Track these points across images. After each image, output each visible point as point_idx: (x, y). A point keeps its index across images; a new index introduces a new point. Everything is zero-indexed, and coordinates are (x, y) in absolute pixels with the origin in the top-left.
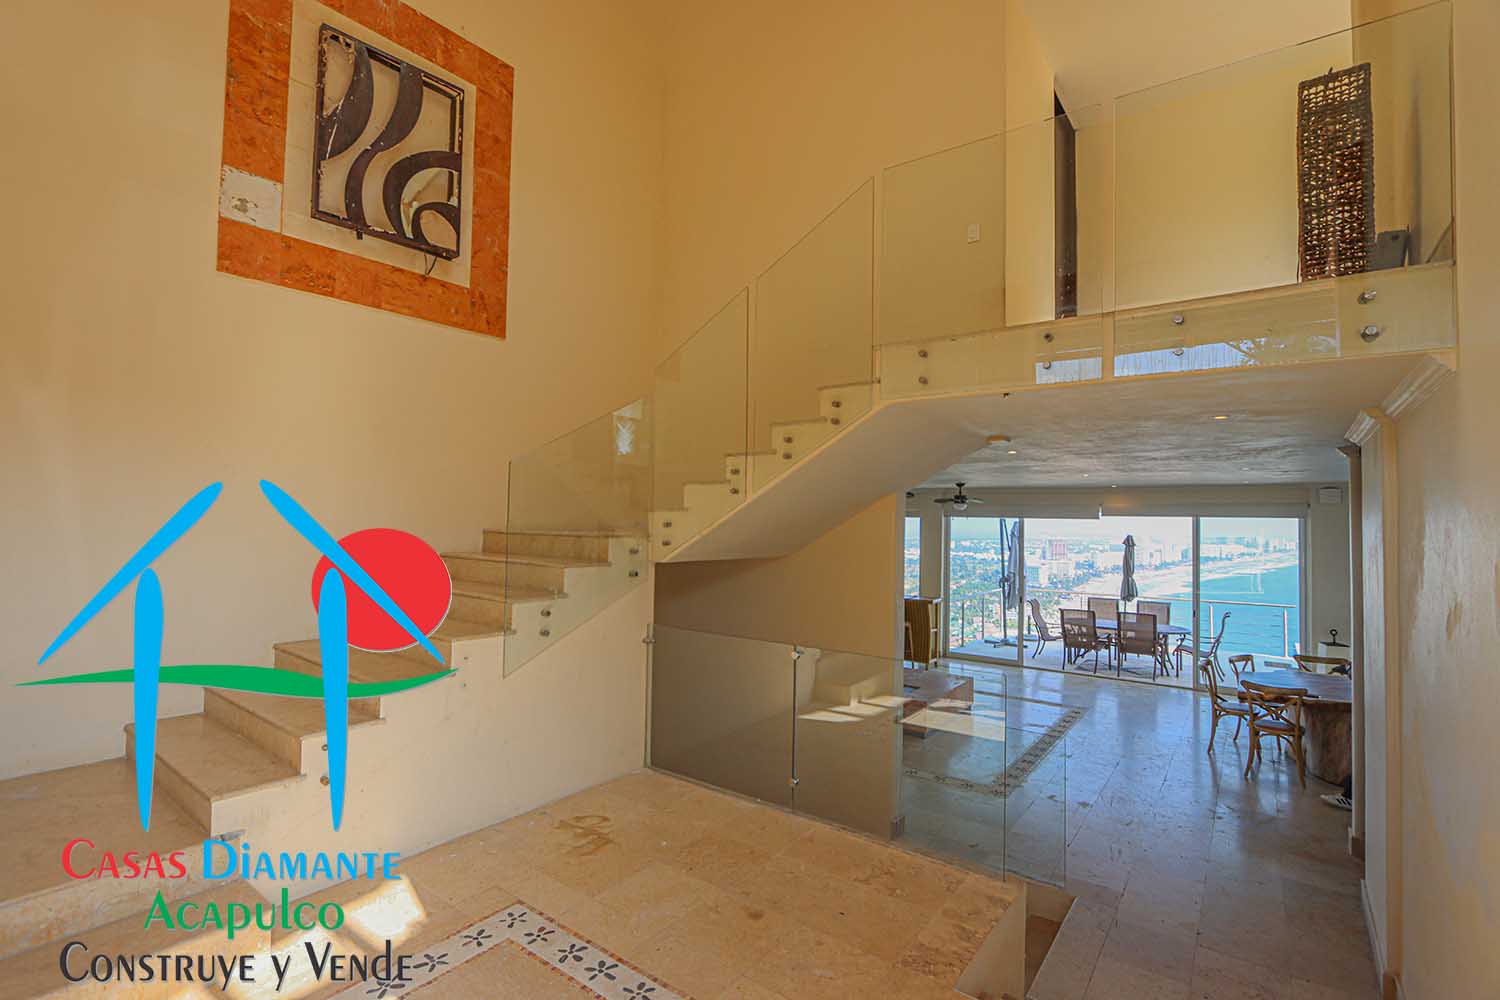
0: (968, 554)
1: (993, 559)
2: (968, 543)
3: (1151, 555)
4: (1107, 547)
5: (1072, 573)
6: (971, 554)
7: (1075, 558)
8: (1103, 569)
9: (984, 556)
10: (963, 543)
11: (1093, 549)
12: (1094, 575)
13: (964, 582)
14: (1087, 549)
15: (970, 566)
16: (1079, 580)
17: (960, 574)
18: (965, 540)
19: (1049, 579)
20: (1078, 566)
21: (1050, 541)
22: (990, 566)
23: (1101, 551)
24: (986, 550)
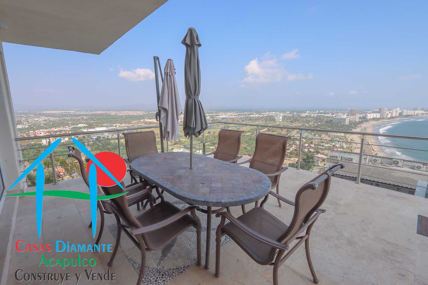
0: (322, 115)
1: (330, 116)
2: (322, 111)
3: (387, 114)
4: (371, 112)
5: (357, 120)
6: (323, 115)
7: (359, 116)
8: (369, 119)
9: (328, 115)
10: (321, 111)
11: (366, 112)
12: (365, 121)
13: (320, 123)
14: (364, 113)
15: (322, 119)
16: (360, 123)
17: (318, 121)
18: (322, 110)
19: (349, 122)
20: (360, 118)
21: (351, 110)
22: (329, 118)
23: (369, 113)
24: (328, 113)
